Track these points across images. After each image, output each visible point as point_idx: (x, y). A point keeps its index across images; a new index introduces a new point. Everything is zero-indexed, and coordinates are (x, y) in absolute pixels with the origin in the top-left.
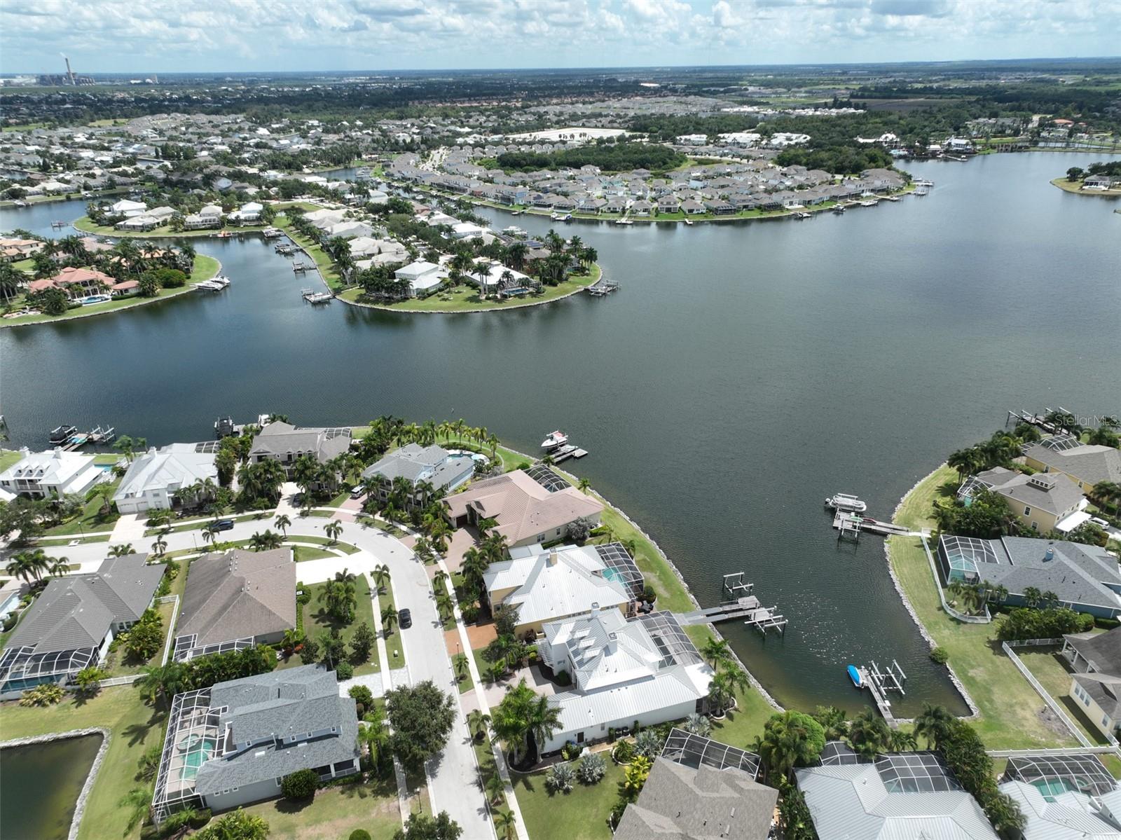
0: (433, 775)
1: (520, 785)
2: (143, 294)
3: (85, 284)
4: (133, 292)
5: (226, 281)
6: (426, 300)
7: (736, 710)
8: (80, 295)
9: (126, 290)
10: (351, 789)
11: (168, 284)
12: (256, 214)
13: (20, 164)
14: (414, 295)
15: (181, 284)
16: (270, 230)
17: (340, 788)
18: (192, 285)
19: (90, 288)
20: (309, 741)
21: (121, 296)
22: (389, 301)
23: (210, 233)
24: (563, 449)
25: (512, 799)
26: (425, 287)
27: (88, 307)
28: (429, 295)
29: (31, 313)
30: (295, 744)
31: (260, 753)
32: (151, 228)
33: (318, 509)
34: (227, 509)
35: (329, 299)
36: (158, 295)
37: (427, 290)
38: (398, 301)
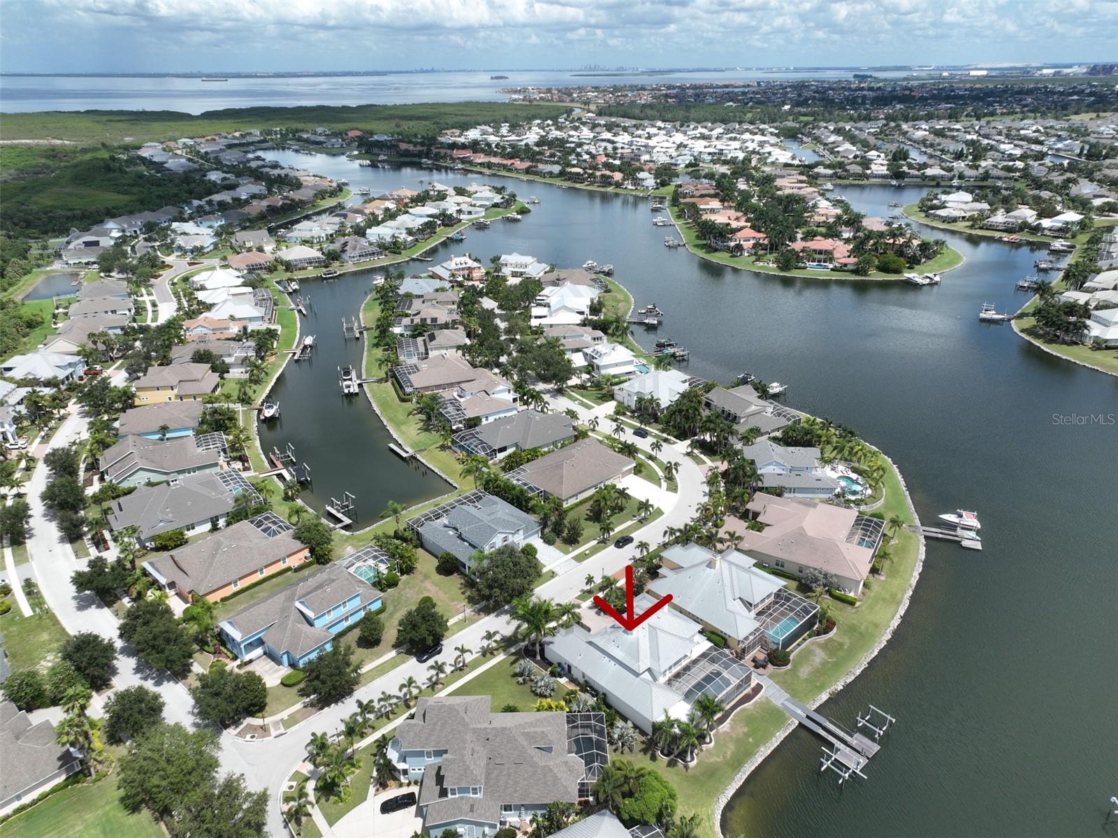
0: (497, 616)
1: (513, 658)
2: (855, 272)
3: (820, 252)
4: (850, 267)
5: (937, 279)
6: (1099, 352)
7: (686, 767)
8: (814, 261)
9: (846, 265)
10: (465, 586)
11: (884, 269)
12: (1060, 225)
13: (942, 151)
14: (1089, 343)
15: (897, 271)
16: (1058, 244)
17: (463, 581)
18: (908, 275)
19: (822, 257)
20: (470, 544)
21: (842, 269)
22: (1053, 340)
23: (997, 235)
24: (959, 532)
25: (501, 657)
26: (1107, 337)
27: (812, 270)
28: (1108, 348)
29: (771, 265)
30: (464, 540)
31: (451, 533)
32: (955, 220)
33: (702, 456)
34: (660, 427)
35: (1002, 320)
36: (869, 275)
37: (1106, 341)
38: (1064, 342)
